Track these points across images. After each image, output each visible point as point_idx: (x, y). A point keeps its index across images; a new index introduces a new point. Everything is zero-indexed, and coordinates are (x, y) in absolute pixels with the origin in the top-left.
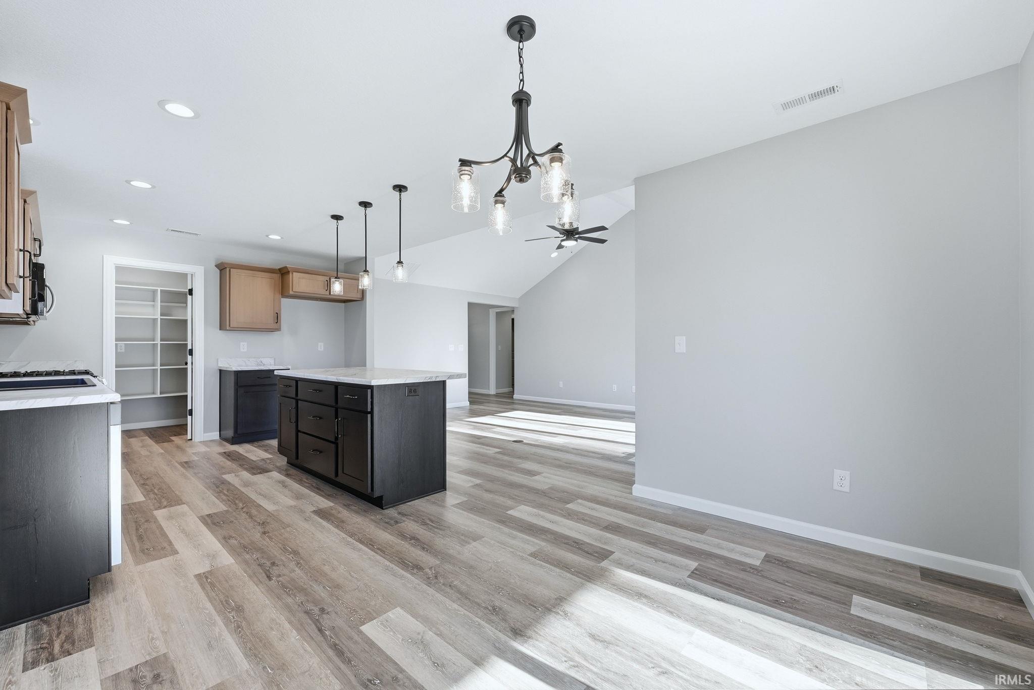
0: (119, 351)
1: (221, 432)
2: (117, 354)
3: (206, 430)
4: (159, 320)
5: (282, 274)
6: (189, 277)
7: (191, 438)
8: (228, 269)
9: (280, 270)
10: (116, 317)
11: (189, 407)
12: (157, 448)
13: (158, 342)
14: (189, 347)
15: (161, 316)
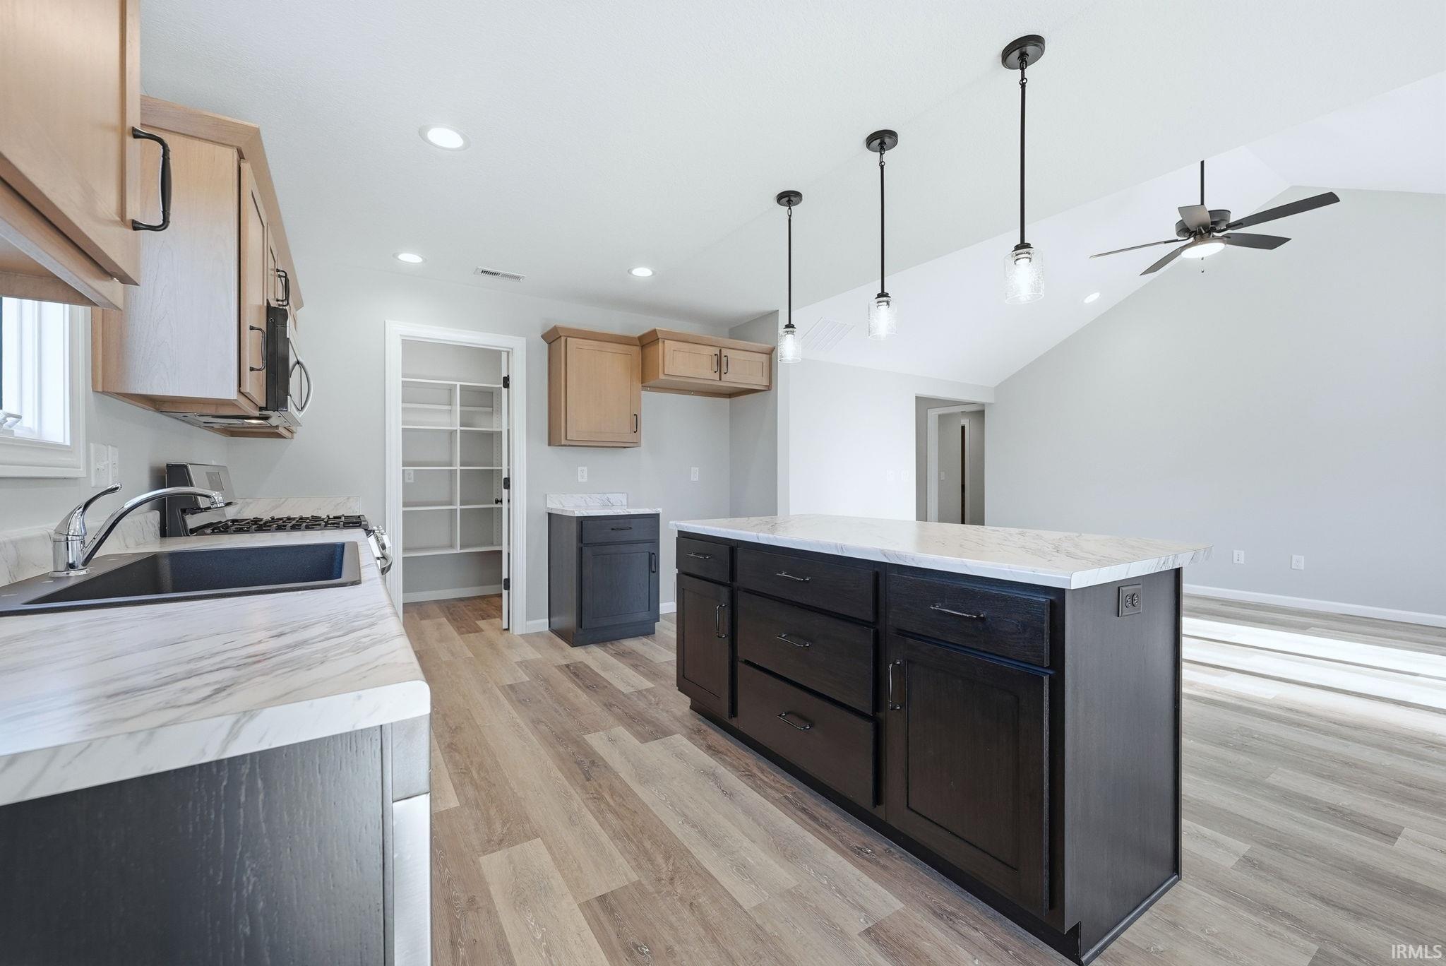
0: (407, 481)
1: (552, 620)
2: (406, 486)
3: (530, 616)
4: (458, 432)
5: (642, 347)
6: (504, 356)
7: (507, 627)
8: (563, 339)
9: (640, 338)
10: (404, 430)
11: (505, 576)
12: (458, 642)
13: (458, 468)
14: (505, 475)
15: (461, 425)
